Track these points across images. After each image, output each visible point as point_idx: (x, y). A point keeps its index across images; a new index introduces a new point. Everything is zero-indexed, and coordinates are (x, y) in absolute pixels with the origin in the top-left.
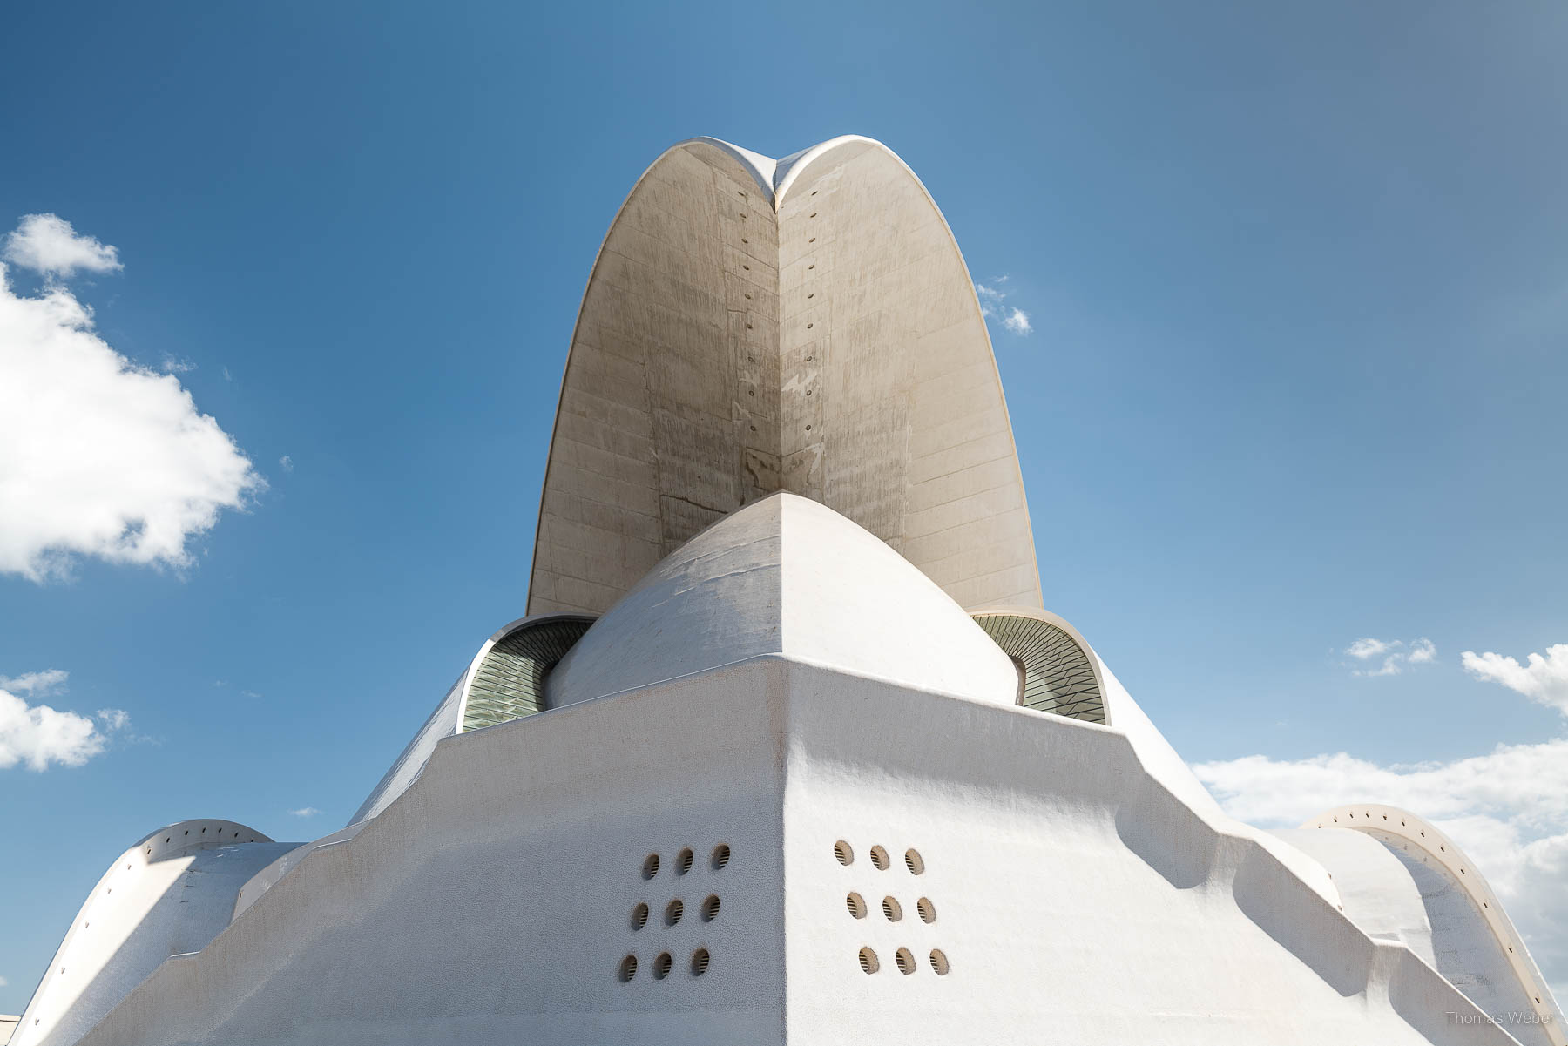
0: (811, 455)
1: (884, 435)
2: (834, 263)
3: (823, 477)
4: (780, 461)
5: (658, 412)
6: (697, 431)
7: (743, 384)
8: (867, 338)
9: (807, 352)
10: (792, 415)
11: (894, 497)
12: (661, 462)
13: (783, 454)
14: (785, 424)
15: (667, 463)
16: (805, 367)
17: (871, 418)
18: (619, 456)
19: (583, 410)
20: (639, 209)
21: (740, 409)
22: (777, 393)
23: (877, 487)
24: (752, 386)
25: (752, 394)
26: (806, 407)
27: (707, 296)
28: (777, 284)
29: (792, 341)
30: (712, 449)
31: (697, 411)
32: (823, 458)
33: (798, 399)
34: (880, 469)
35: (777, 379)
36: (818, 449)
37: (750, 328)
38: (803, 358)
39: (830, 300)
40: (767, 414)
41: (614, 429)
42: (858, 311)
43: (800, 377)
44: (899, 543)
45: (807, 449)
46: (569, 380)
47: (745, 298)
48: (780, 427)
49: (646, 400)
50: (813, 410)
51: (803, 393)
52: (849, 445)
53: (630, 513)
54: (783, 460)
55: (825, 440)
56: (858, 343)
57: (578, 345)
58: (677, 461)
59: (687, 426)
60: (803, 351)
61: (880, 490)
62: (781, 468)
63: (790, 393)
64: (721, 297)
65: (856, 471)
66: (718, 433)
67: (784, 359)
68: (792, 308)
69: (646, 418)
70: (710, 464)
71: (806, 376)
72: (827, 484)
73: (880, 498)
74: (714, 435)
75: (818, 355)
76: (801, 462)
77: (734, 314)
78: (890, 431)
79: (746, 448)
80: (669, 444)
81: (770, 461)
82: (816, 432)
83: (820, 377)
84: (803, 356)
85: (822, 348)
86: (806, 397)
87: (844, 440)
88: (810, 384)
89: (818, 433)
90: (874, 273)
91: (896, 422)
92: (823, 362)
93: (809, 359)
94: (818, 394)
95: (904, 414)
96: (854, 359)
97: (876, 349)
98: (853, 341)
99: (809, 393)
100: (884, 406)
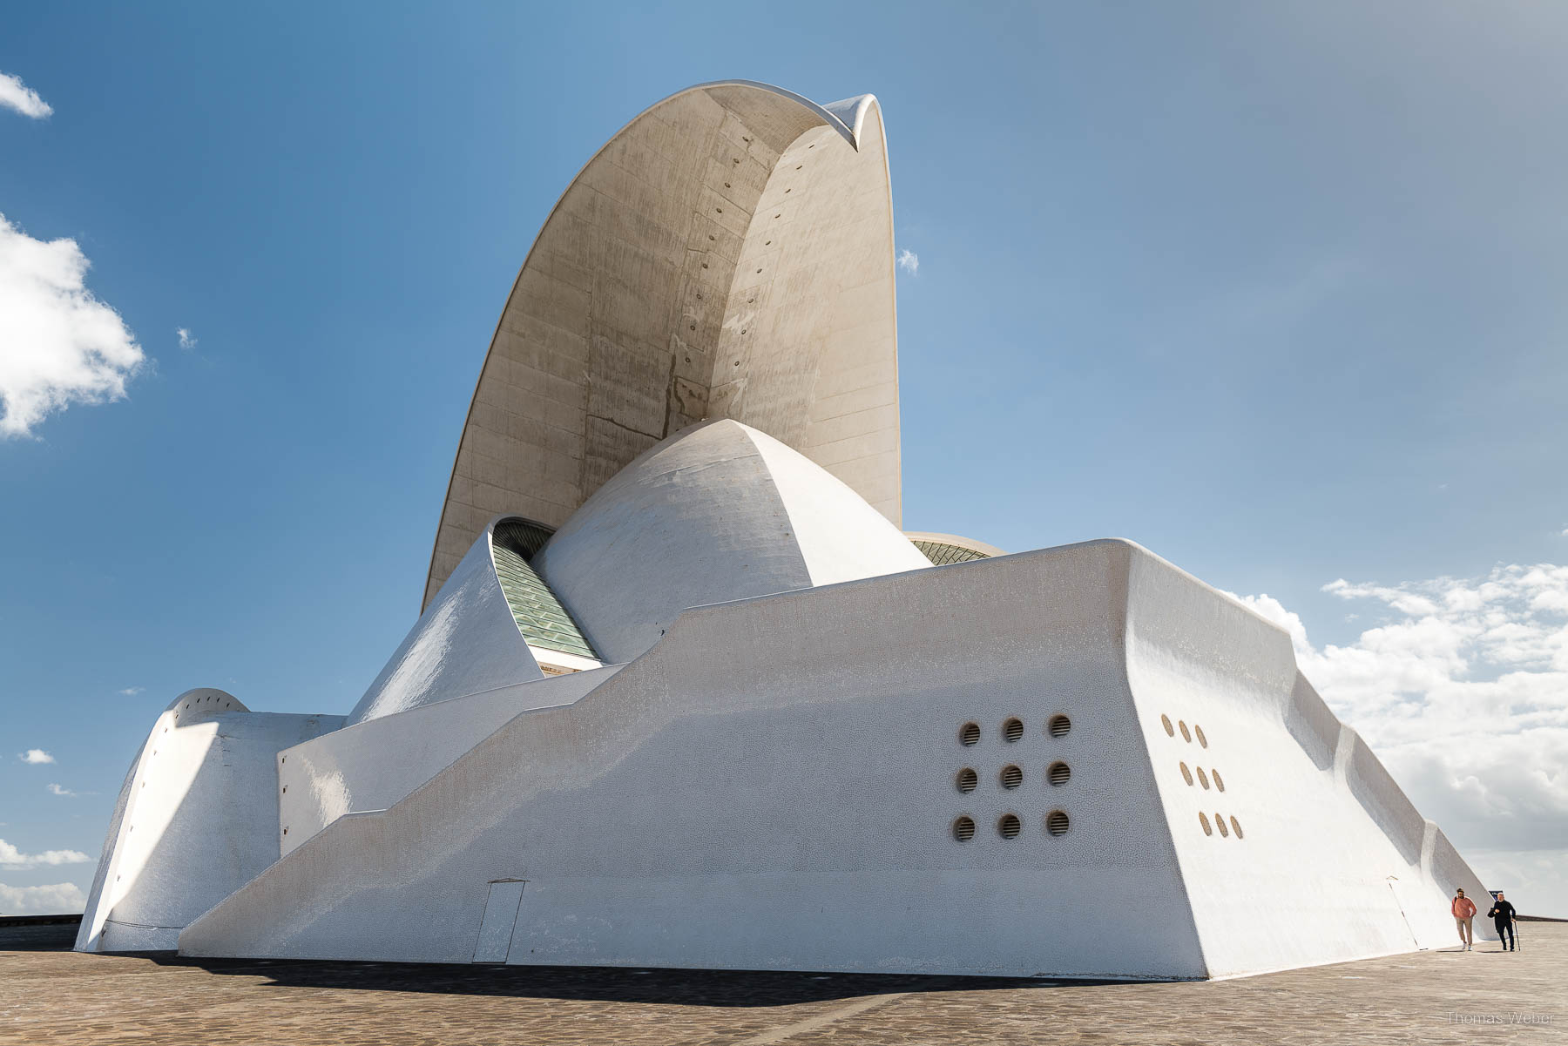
0: (735, 389)
1: (796, 377)
2: (796, 215)
3: (741, 409)
4: (709, 391)
5: (597, 339)
6: (632, 358)
7: (685, 319)
8: (801, 288)
9: (751, 294)
10: (726, 350)
11: (796, 432)
12: (592, 384)
13: (713, 385)
14: (719, 358)
15: (598, 387)
16: (746, 308)
17: (789, 360)
18: (551, 376)
19: (523, 331)
20: (624, 146)
21: (678, 340)
22: (718, 330)
23: (784, 423)
24: (695, 321)
25: (693, 328)
26: (739, 344)
27: (670, 235)
28: (746, 228)
29: (743, 282)
30: (644, 376)
31: (636, 340)
32: (744, 392)
33: (734, 336)
34: (788, 406)
35: (721, 317)
36: (741, 384)
37: (706, 267)
38: (746, 300)
39: (782, 249)
40: (704, 347)
41: (550, 351)
42: (800, 262)
43: (741, 315)
45: (733, 382)
46: (512, 303)
47: (708, 239)
48: (714, 360)
49: (587, 326)
50: (744, 348)
51: (739, 332)
52: (767, 382)
53: (556, 429)
54: (712, 391)
55: (749, 376)
56: (792, 291)
57: (528, 270)
58: (608, 385)
59: (623, 353)
60: (748, 293)
61: (785, 425)
62: (708, 398)
63: (729, 331)
64: (684, 236)
65: (770, 406)
66: (652, 362)
67: (731, 298)
68: (751, 252)
69: (584, 343)
70: (640, 390)
71: (745, 316)
72: (743, 416)
73: (784, 432)
74: (649, 363)
75: (759, 298)
76: (726, 393)
77: (693, 253)
78: (802, 373)
79: (676, 377)
80: (603, 369)
81: (696, 390)
82: (742, 368)
83: (756, 318)
84: (747, 298)
85: (764, 292)
86: (741, 336)
87: (763, 378)
88: (747, 324)
89: (744, 369)
90: (822, 229)
91: (808, 366)
92: (761, 305)
93: (751, 301)
94: (751, 334)
95: (816, 359)
96: (787, 305)
97: (806, 298)
98: (789, 288)
99: (744, 332)
100: (801, 350)
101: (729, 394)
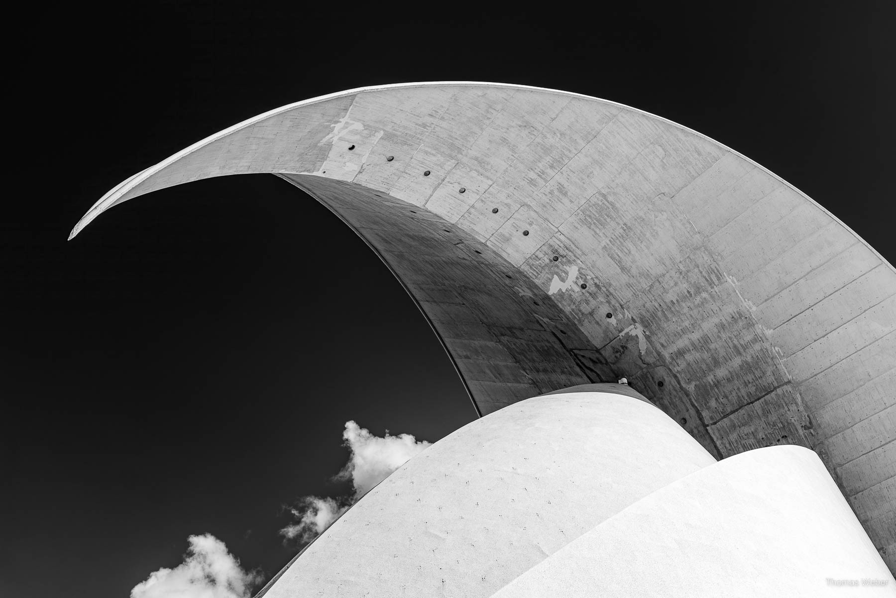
0: (629, 338)
1: (704, 295)
2: (488, 178)
3: (659, 354)
4: (601, 354)
5: (504, 339)
6: (535, 346)
7: (524, 298)
8: (608, 220)
9: (546, 254)
10: (580, 311)
11: (757, 347)
12: (535, 380)
13: (599, 347)
14: (579, 320)
15: (539, 380)
16: (557, 266)
17: (676, 284)
19: (465, 354)
21: (542, 318)
22: (548, 298)
23: (731, 345)
24: (530, 297)
25: (536, 304)
26: (590, 299)
27: (434, 239)
29: (519, 252)
31: (522, 329)
32: (648, 338)
33: (575, 296)
34: (722, 327)
35: (537, 288)
36: (637, 331)
37: (480, 253)
38: (547, 261)
39: (524, 205)
40: (559, 317)
41: (491, 362)
42: (571, 201)
43: (559, 276)
44: (790, 389)
45: (623, 334)
46: (440, 333)
49: (489, 332)
50: (601, 299)
51: (577, 289)
52: (669, 316)
54: (603, 352)
55: (638, 320)
56: (600, 227)
59: (527, 344)
60: (541, 255)
61: (735, 346)
62: (606, 360)
63: (561, 294)
64: (439, 237)
65: (696, 336)
67: (525, 268)
68: (485, 227)
69: (501, 347)
71: (567, 274)
72: (668, 360)
74: (546, 346)
75: (562, 252)
76: (624, 347)
77: (460, 246)
78: (709, 288)
79: (572, 350)
80: (529, 364)
81: (595, 356)
82: (620, 316)
83: (583, 269)
84: (545, 259)
85: (562, 245)
86: (584, 291)
87: (660, 314)
88: (577, 278)
89: (624, 316)
90: (552, 167)
91: (711, 279)
92: (575, 256)
93: (556, 259)
94: (596, 284)
95: (713, 268)
96: (610, 241)
97: (629, 224)
98: (593, 227)
99: (584, 287)
100: (683, 269)
101: (629, 346)
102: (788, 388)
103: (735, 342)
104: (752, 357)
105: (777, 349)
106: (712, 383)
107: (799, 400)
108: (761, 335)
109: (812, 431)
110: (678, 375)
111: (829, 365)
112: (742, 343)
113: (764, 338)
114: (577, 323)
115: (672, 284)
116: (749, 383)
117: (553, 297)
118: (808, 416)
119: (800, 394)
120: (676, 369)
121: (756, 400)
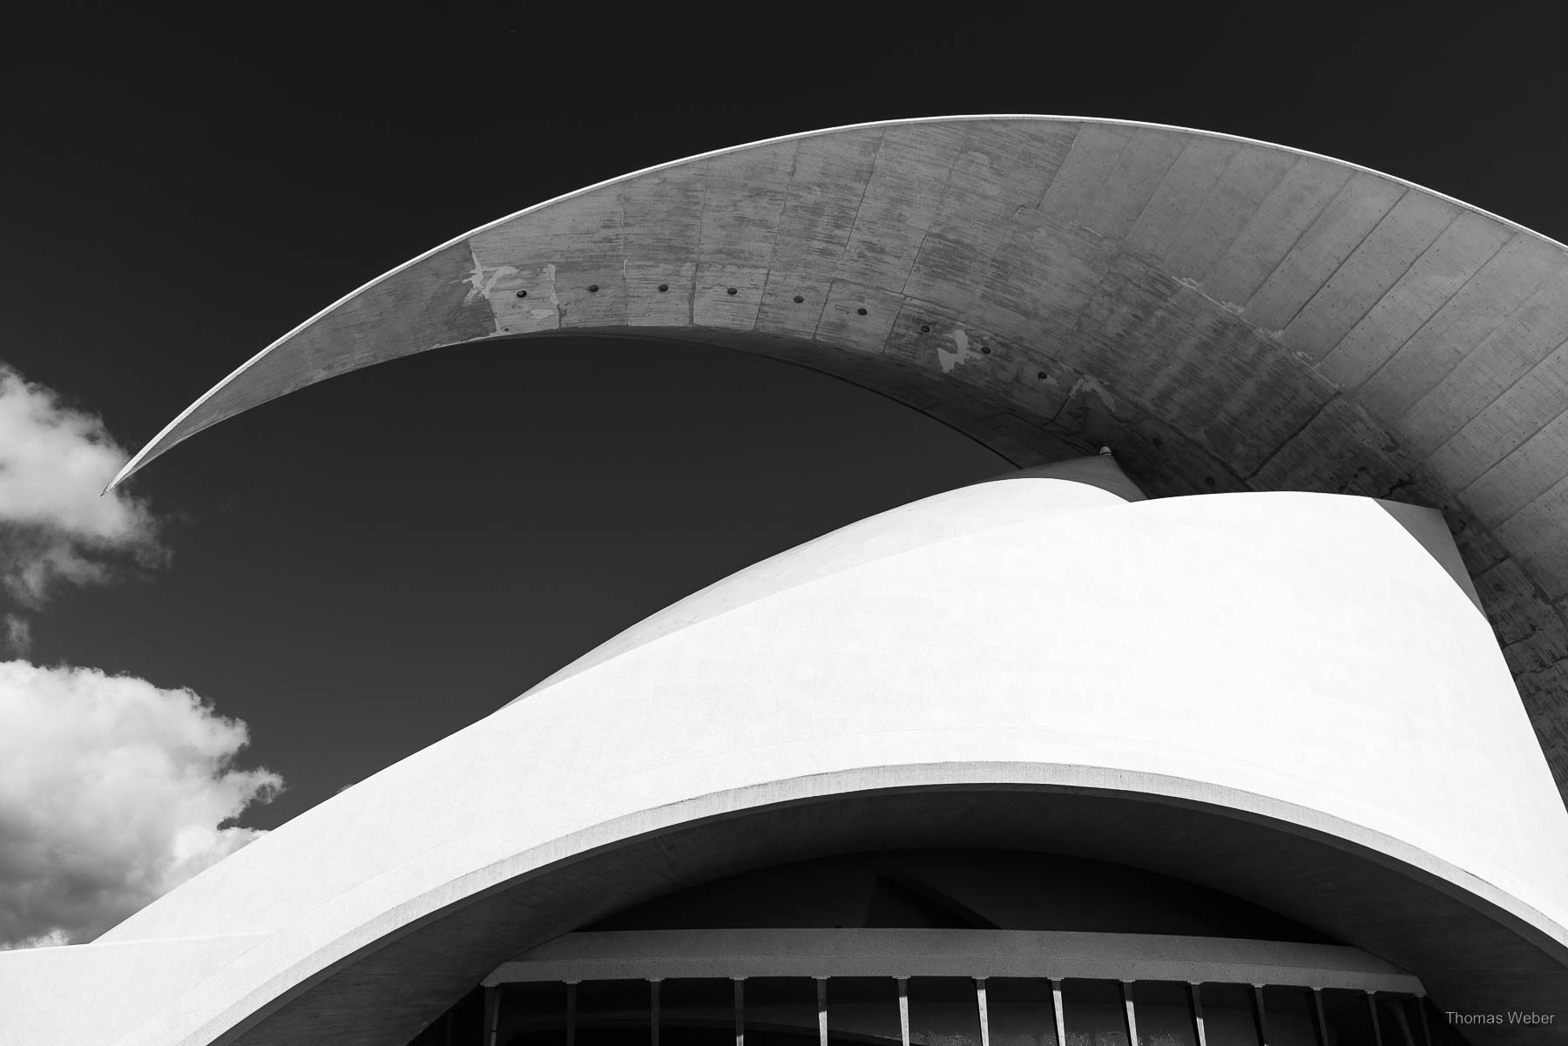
0: (1084, 396)
1: (1160, 313)
2: (756, 267)
3: (1135, 405)
4: (1058, 425)
8: (967, 262)
9: (908, 328)
10: (999, 381)
11: (1270, 359)
13: (1051, 417)
14: (1006, 393)
16: (934, 337)
17: (1112, 311)
23: (1230, 366)
26: (1006, 363)
29: (869, 337)
32: (1109, 388)
33: (981, 365)
34: (1205, 346)
36: (1091, 384)
38: (916, 335)
39: (834, 282)
42: (898, 257)
43: (944, 348)
44: (1344, 403)
45: (1073, 393)
50: (1019, 358)
51: (978, 356)
52: (1124, 353)
54: (1059, 422)
55: (1083, 370)
56: (960, 274)
60: (902, 331)
61: (1238, 367)
62: (1069, 430)
63: (961, 368)
65: (1175, 369)
67: (892, 352)
71: (953, 342)
72: (1152, 409)
75: (928, 319)
76: (1085, 409)
78: (1162, 303)
82: (1058, 372)
83: (971, 330)
84: (910, 333)
85: (921, 311)
86: (989, 356)
87: (1110, 355)
88: (970, 343)
89: (1063, 371)
90: (838, 227)
91: (1157, 290)
92: (951, 319)
93: (926, 329)
94: (1000, 343)
95: (1154, 275)
96: (986, 286)
97: (999, 259)
98: (949, 276)
99: (986, 351)
100: (1111, 290)
101: (1090, 405)
102: (1340, 402)
103: (1234, 360)
104: (1270, 374)
105: (1299, 354)
106: (1226, 422)
107: (1364, 414)
108: (1268, 343)
109: (1400, 451)
110: (1174, 424)
111: (1389, 354)
112: (1245, 359)
113: (1273, 345)
114: (1003, 396)
115: (1106, 313)
116: (1280, 409)
117: (953, 375)
118: (1386, 432)
119: (1362, 406)
120: (1168, 418)
121: (1300, 430)
